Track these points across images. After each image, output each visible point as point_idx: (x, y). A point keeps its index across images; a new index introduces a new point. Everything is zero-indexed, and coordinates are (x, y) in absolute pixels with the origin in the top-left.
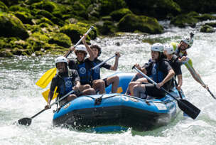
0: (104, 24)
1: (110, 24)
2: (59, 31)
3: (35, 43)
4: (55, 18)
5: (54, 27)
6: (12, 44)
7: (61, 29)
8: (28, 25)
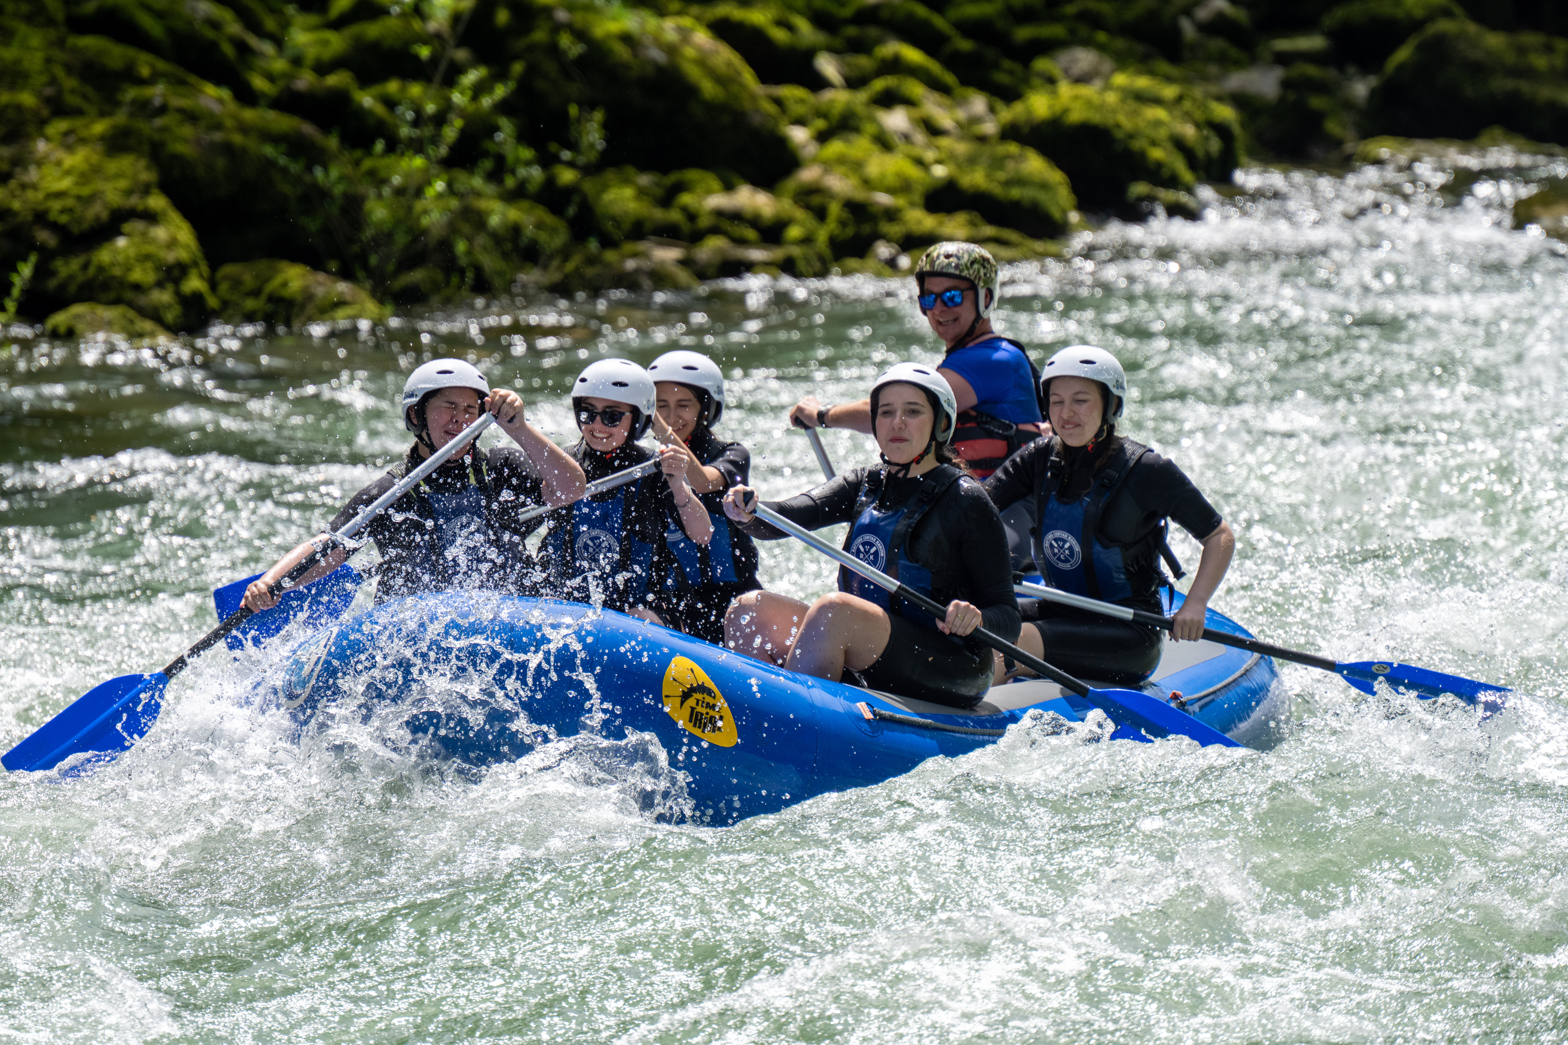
0: (1286, 84)
1: (1321, 88)
2: (990, 128)
3: (834, 209)
4: (965, 45)
5: (961, 102)
6: (691, 216)
7: (1008, 114)
8: (791, 92)
